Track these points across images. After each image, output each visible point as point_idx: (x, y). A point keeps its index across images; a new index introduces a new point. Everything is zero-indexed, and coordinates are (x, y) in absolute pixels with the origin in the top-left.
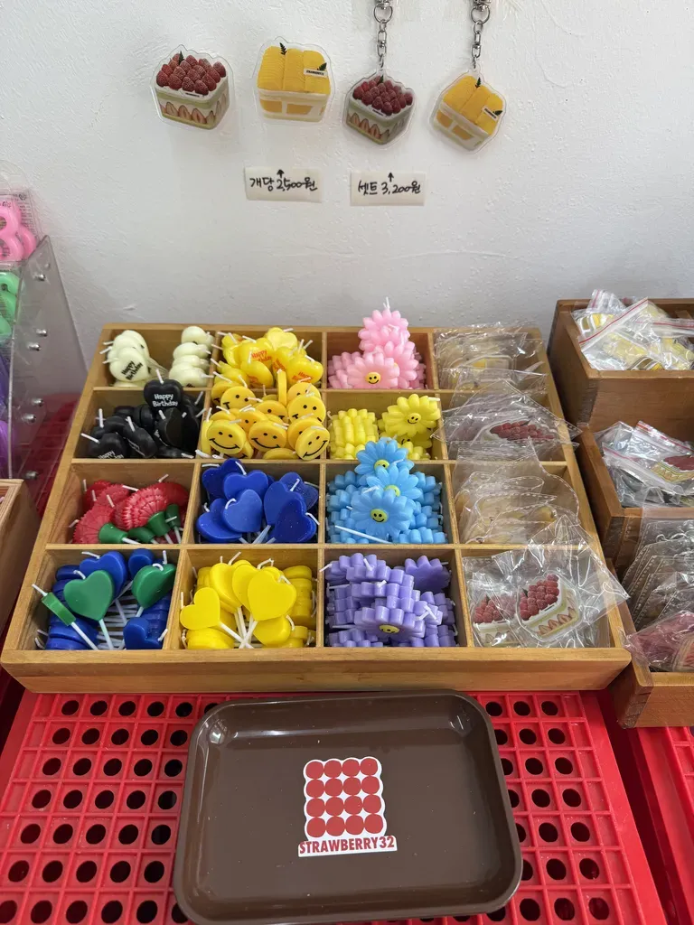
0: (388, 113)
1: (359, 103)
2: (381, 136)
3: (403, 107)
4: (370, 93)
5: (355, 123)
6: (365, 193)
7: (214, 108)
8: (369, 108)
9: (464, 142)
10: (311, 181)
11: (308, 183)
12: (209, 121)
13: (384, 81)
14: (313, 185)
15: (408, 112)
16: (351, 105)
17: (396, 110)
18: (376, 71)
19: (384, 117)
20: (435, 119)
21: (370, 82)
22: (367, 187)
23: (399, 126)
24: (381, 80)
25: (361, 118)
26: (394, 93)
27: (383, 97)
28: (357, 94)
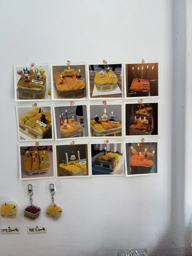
0: (34, 213)
1: (27, 212)
2: (33, 218)
3: (38, 212)
4: (29, 209)
5: (26, 216)
6: (31, 231)
8: (30, 213)
9: (54, 218)
11: (16, 230)
14: (18, 230)
15: (39, 213)
16: (25, 212)
17: (36, 212)
18: (30, 205)
19: (33, 214)
20: (46, 214)
21: (29, 207)
23: (38, 216)
24: (32, 206)
25: (28, 215)
26: (35, 209)
27: (33, 210)
28: (26, 210)
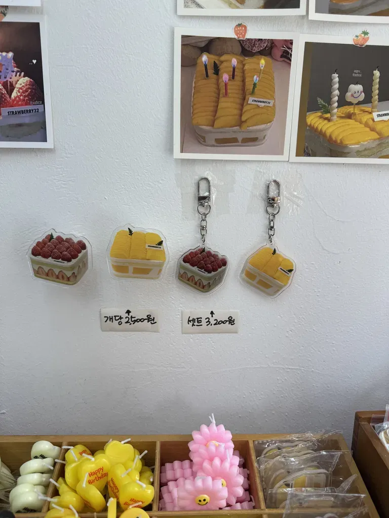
0: (209, 272)
1: (188, 265)
2: (204, 287)
3: (220, 267)
4: (195, 259)
5: (185, 278)
6: (193, 325)
7: (76, 271)
8: (195, 269)
9: (266, 290)
10: (152, 317)
11: (150, 319)
12: (72, 279)
13: (206, 250)
14: (153, 320)
15: (224, 271)
16: (181, 267)
17: (215, 270)
18: (200, 245)
19: (206, 274)
20: (244, 275)
21: (196, 252)
22: (195, 321)
23: (217, 280)
24: (203, 250)
25: (189, 275)
26: (213, 259)
27: (205, 261)
28: (186, 260)
